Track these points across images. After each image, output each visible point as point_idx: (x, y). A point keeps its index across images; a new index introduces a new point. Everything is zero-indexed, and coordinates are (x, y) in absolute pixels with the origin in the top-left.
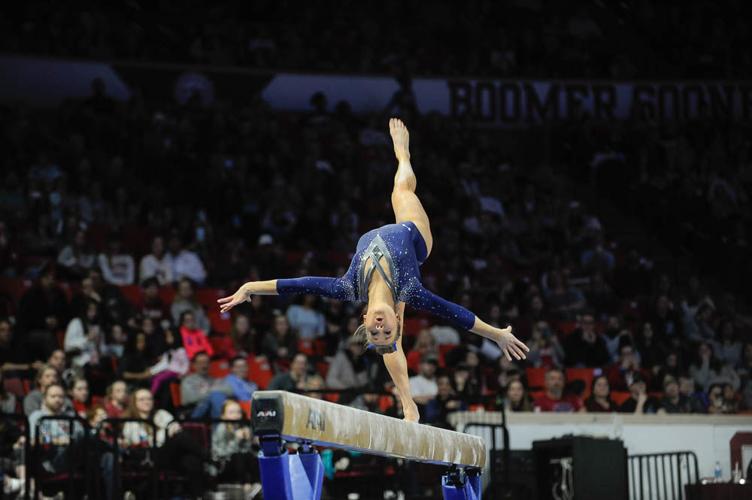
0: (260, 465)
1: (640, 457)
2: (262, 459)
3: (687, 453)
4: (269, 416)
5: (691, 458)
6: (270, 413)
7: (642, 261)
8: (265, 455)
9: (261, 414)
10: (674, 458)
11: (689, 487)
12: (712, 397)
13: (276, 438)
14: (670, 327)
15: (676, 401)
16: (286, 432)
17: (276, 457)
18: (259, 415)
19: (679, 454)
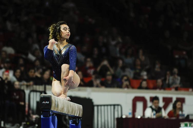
0: (41, 120)
1: (98, 106)
2: (42, 118)
3: (118, 105)
4: (46, 103)
5: (119, 107)
6: (47, 102)
7: (90, 20)
8: (43, 117)
9: (44, 102)
10: (112, 107)
11: (118, 119)
12: (123, 81)
13: (48, 111)
14: (104, 50)
15: (110, 82)
16: (52, 109)
17: (48, 118)
18: (43, 103)
19: (114, 105)
